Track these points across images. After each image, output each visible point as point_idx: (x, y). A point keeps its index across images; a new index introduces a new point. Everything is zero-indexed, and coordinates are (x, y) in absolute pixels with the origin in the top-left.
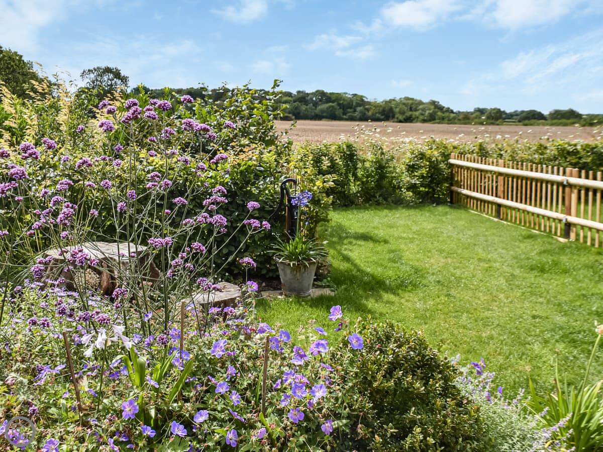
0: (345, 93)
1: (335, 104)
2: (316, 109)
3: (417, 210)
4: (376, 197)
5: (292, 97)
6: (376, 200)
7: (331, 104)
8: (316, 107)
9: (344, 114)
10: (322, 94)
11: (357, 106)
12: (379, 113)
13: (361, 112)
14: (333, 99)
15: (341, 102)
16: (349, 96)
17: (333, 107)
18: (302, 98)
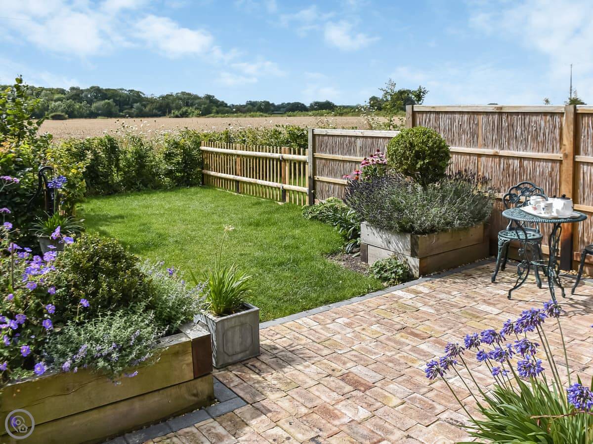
0: (122, 89)
1: (111, 101)
2: (91, 107)
3: (172, 192)
4: (137, 185)
5: (65, 94)
6: (137, 187)
7: (106, 101)
8: (91, 105)
9: (121, 111)
10: (97, 90)
11: (134, 103)
12: (156, 109)
13: (138, 108)
14: (109, 96)
15: (118, 99)
16: (126, 92)
17: (109, 103)
18: (76, 95)
